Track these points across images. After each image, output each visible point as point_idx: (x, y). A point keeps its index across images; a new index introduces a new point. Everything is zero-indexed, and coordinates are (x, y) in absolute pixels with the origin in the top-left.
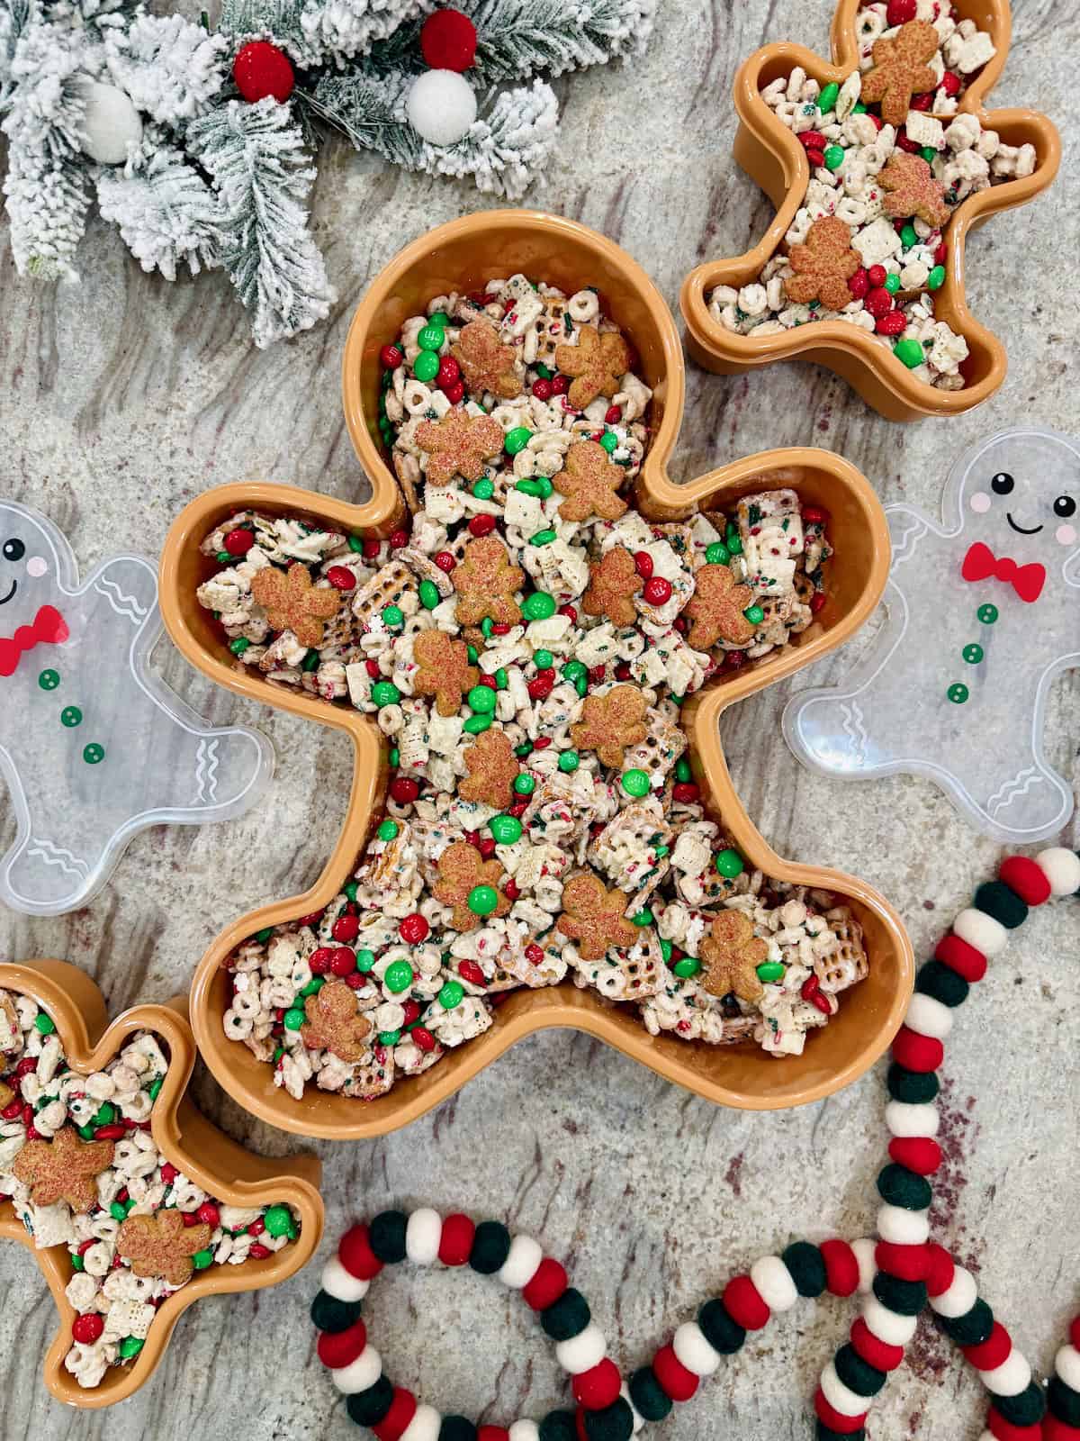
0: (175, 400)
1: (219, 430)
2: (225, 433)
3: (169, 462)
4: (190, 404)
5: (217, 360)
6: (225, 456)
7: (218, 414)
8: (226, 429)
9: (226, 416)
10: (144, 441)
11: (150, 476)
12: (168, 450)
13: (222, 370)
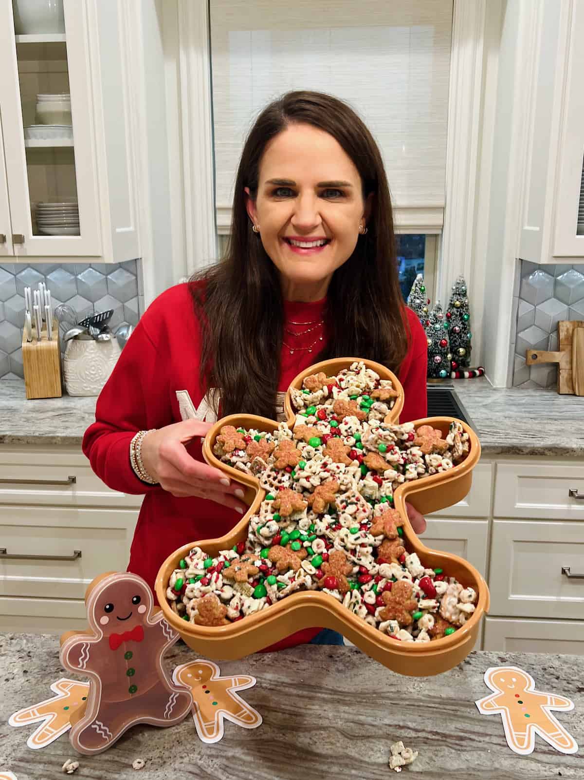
0: (204, 757)
1: (190, 772)
2: (187, 774)
3: (178, 756)
4: (202, 762)
5: (220, 770)
6: (178, 774)
7: (198, 771)
8: (190, 774)
9: (196, 774)
10: (188, 748)
11: (173, 750)
12: (183, 756)
13: (216, 772)
